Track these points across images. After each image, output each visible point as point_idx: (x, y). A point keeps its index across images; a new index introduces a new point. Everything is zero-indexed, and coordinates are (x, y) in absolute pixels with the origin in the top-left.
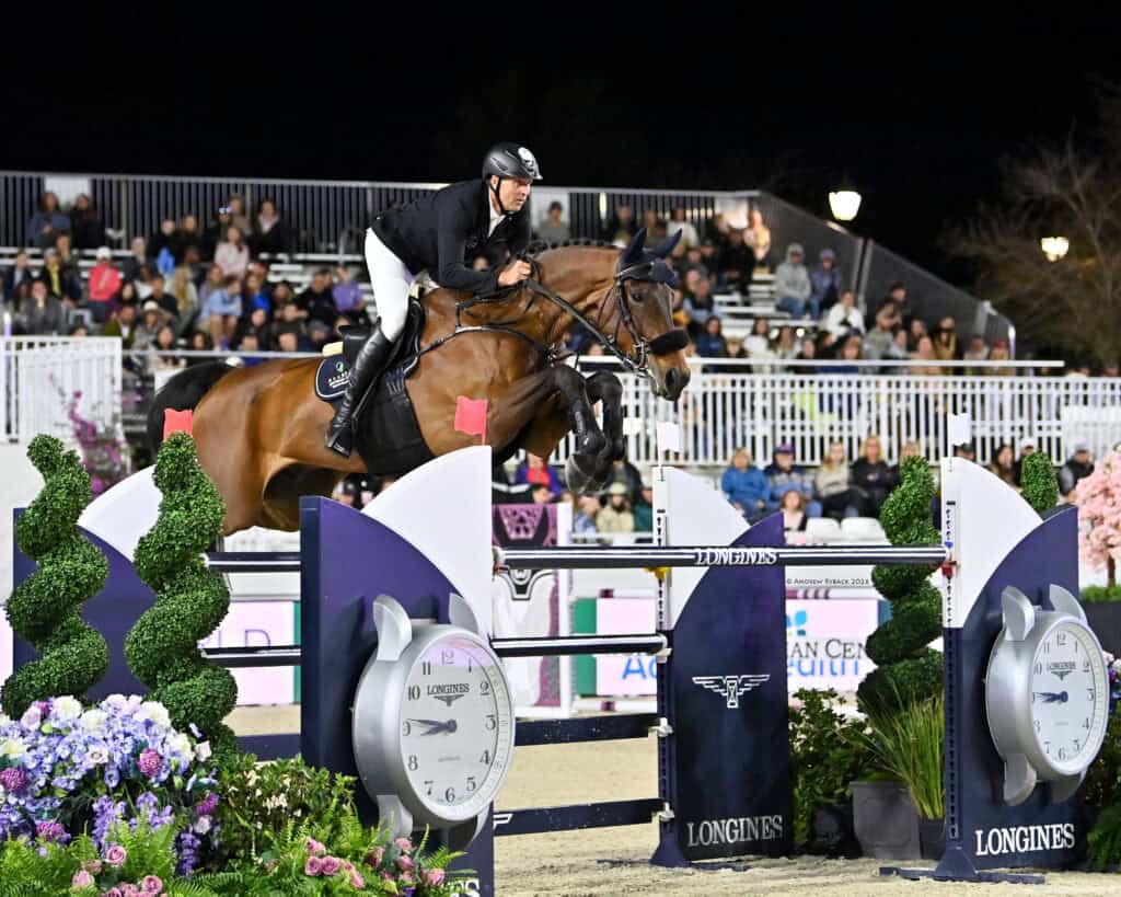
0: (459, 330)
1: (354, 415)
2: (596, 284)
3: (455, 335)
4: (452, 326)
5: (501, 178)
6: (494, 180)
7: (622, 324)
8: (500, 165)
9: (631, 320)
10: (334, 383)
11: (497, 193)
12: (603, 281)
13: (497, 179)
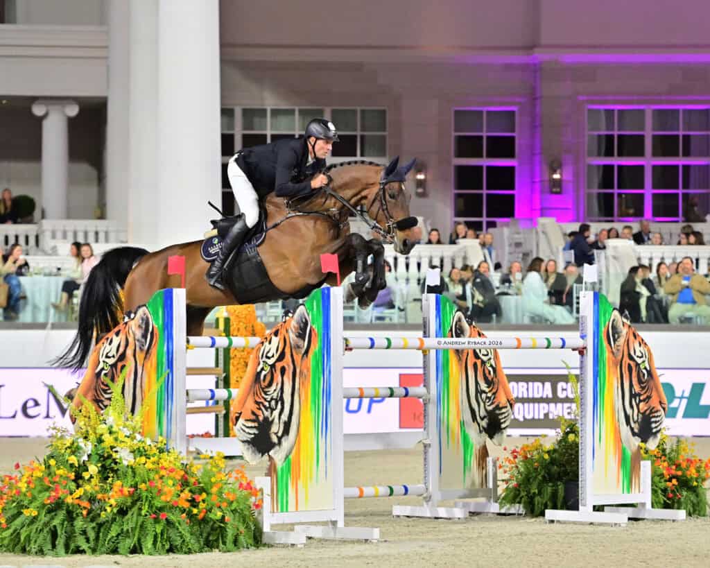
0: (290, 215)
1: (225, 267)
2: (367, 186)
3: (287, 218)
4: (285, 214)
5: (317, 139)
6: (312, 140)
7: (381, 210)
8: (317, 130)
9: (387, 209)
10: (212, 251)
11: (313, 147)
12: (372, 184)
13: (315, 139)
